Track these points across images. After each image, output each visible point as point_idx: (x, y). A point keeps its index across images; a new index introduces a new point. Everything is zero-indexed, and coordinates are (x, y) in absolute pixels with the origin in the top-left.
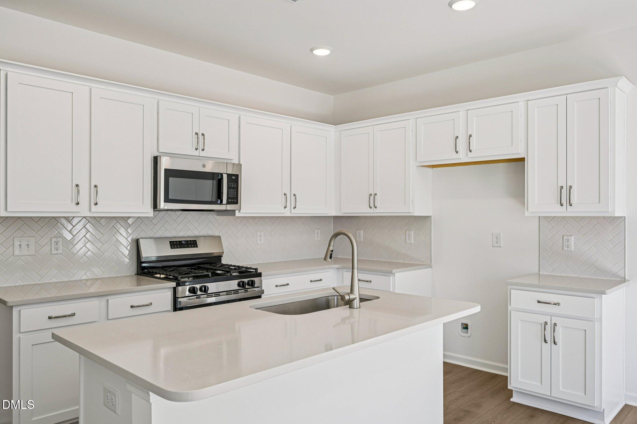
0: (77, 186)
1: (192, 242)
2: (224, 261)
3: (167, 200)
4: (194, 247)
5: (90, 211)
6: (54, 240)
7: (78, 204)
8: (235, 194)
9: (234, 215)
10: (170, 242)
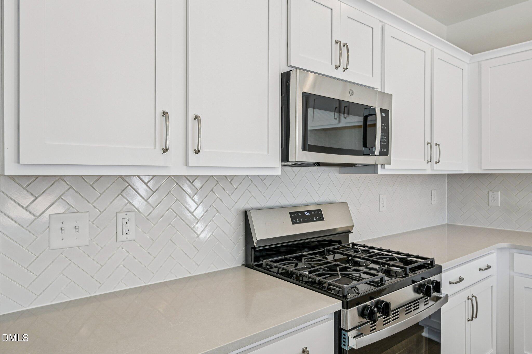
0: (164, 114)
1: (316, 212)
2: (352, 239)
3: (306, 147)
4: (320, 220)
5: (186, 164)
6: (121, 216)
7: (165, 150)
8: (385, 140)
9: (375, 171)
10: (291, 213)
